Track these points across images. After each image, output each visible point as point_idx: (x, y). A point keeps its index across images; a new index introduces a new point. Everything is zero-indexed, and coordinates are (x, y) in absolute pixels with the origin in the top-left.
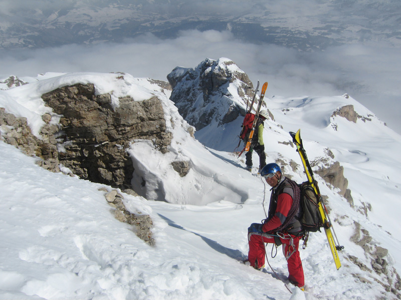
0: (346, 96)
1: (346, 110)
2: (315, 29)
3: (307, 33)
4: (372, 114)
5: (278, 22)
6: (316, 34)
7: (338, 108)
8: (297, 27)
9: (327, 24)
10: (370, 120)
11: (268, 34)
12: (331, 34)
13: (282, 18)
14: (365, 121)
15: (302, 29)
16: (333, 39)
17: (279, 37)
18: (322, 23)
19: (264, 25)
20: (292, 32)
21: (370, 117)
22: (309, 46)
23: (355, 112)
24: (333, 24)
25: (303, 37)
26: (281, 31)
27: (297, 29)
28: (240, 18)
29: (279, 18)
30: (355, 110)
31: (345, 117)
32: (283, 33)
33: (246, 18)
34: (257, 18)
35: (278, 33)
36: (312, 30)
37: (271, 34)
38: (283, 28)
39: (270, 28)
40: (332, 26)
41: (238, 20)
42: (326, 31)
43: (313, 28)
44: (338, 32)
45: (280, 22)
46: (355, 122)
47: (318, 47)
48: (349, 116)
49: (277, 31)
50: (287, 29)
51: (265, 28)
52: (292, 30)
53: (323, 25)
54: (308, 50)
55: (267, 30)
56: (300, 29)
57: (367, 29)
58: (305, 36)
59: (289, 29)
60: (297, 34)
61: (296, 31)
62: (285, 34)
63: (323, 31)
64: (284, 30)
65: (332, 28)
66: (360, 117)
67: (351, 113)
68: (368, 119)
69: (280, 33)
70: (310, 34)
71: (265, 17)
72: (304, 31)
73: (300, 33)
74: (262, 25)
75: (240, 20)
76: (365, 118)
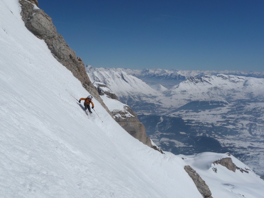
0: (228, 154)
1: (225, 161)
2: (218, 122)
3: (212, 124)
4: (249, 168)
5: (194, 117)
6: (218, 125)
7: (220, 159)
8: (206, 120)
9: (226, 119)
10: (248, 172)
11: (186, 124)
12: (229, 125)
13: (197, 115)
14: (242, 172)
15: (210, 122)
16: (230, 129)
17: (193, 126)
18: (223, 119)
19: (184, 119)
20: (202, 123)
21: (248, 171)
22: (214, 132)
23: (234, 164)
24: (230, 119)
25: (209, 127)
26: (195, 122)
27: (206, 122)
28: (170, 114)
29: (195, 115)
30: (233, 162)
31: (226, 167)
32: (196, 124)
33: (173, 115)
34: (180, 114)
35: (193, 123)
36: (216, 122)
37: (189, 124)
38: (196, 121)
39: (188, 120)
40: (229, 120)
41: (168, 115)
42: (225, 123)
43: (217, 121)
44: (233, 124)
45: (195, 117)
46: (234, 171)
47: (220, 133)
48: (229, 166)
49: (193, 122)
50: (199, 121)
51: (184, 120)
52: (202, 122)
53: (224, 120)
54: (213, 135)
55: (186, 121)
56: (208, 122)
57: (253, 123)
58: (211, 126)
59: (201, 121)
60: (205, 125)
61: (205, 123)
62: (197, 125)
63: (223, 123)
64: (197, 122)
65: (229, 122)
66: (238, 168)
67: (230, 164)
68: (245, 171)
69: (195, 123)
70: (214, 125)
71: (185, 114)
72: (210, 123)
73: (208, 124)
74: (182, 119)
75: (169, 115)
76: (243, 170)
